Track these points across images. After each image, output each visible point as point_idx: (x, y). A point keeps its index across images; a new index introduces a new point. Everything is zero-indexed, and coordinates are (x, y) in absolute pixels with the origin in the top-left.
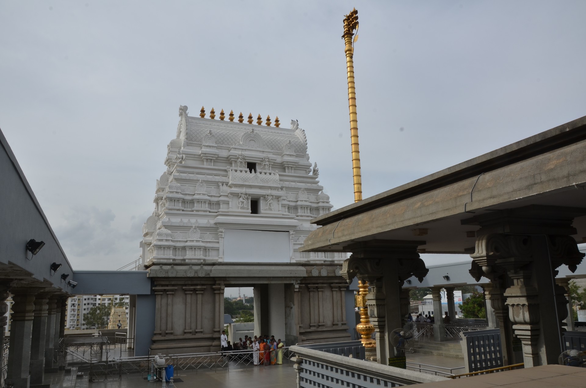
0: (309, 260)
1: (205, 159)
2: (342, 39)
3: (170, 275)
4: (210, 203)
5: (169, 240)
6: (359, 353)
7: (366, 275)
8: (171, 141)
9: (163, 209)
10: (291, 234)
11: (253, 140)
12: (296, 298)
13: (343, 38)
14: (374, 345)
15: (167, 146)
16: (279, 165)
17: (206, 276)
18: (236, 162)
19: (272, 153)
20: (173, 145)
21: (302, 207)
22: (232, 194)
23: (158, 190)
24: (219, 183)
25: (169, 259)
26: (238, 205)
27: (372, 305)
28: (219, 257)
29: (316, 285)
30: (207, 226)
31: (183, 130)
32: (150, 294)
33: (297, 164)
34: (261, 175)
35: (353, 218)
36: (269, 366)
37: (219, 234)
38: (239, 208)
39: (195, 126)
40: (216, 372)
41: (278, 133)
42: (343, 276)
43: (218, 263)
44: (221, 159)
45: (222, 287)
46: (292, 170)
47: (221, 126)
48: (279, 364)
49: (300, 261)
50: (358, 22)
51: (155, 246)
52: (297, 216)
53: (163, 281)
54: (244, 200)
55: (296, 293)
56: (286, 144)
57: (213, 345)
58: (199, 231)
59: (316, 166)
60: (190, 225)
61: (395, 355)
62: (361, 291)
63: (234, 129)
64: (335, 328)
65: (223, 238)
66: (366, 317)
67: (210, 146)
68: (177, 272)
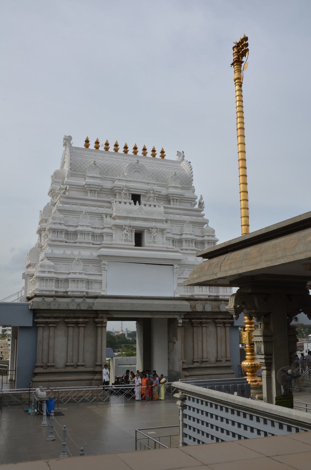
0: (193, 294)
1: (89, 190)
2: (231, 66)
3: (53, 307)
4: (94, 235)
5: (52, 272)
6: (244, 391)
7: (254, 311)
8: (55, 171)
9: (46, 240)
10: (175, 267)
11: (138, 171)
12: (180, 333)
13: (233, 66)
14: (259, 383)
15: (51, 177)
16: (164, 197)
17: (88, 309)
18: (120, 193)
19: (157, 185)
20: (56, 176)
21: (187, 240)
22: (116, 226)
23: (42, 221)
24: (103, 215)
25: (52, 291)
26: (122, 238)
27: (258, 342)
28: (102, 289)
29: (200, 321)
30: (90, 258)
31: (67, 160)
32: (32, 326)
33: (182, 197)
34: (145, 207)
35: (241, 251)
36: (151, 402)
37: (101, 267)
38: (122, 240)
39: (80, 156)
40: (98, 406)
41: (163, 164)
42: (229, 312)
43: (101, 296)
44: (105, 190)
45: (105, 320)
46: (177, 202)
47: (106, 157)
48: (161, 400)
49: (184, 295)
50: (248, 49)
51: (38, 277)
52: (182, 250)
53: (46, 313)
54: (127, 233)
55: (179, 328)
56: (172, 176)
57: (95, 379)
58: (82, 263)
59: (201, 198)
60: (73, 257)
61: (282, 394)
62: (247, 327)
63: (119, 160)
64: (218, 364)
65: (107, 270)
66: (252, 354)
67: (94, 177)
68: (59, 305)
